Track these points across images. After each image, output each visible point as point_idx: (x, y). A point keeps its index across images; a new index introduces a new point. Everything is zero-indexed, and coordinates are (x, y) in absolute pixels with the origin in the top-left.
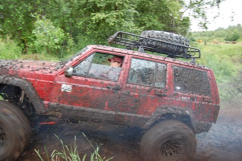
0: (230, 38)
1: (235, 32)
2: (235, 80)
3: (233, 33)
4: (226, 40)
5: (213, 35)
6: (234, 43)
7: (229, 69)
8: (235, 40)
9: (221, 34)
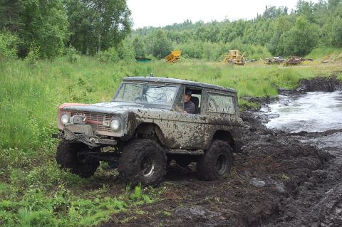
0: (285, 46)
1: (302, 25)
4: (274, 53)
5: (240, 34)
6: (295, 64)
8: (302, 53)
9: (268, 34)
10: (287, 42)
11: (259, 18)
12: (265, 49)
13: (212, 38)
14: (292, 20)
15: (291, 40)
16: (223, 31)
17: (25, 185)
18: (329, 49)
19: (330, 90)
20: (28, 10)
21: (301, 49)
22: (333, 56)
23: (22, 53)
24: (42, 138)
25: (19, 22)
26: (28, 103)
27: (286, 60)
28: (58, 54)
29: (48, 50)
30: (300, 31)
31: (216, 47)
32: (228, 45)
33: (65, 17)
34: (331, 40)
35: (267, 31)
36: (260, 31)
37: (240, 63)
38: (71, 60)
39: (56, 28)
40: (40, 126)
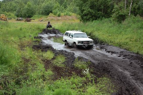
0: (23, 13)
1: (29, 6)
2: (16, 71)
3: (26, 7)
4: (18, 16)
7: (7, 55)
8: (30, 17)
9: (11, 7)
12: (13, 15)
15: (25, 11)
18: (40, 16)
27: (24, 19)
30: (29, 8)
34: (41, 12)
35: (11, 6)
36: (8, 6)
37: (5, 20)
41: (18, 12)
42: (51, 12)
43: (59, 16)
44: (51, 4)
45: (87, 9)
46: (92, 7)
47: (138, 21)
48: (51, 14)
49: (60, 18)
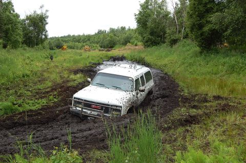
3: (109, 38)
4: (101, 47)
5: (89, 40)
6: (109, 51)
8: (112, 47)
10: (106, 43)
11: (96, 34)
12: (98, 45)
13: (79, 41)
14: (108, 35)
15: (108, 42)
16: (82, 39)
17: (8, 96)
18: (121, 46)
19: (122, 60)
20: (7, 30)
21: (111, 45)
22: (123, 48)
23: (5, 47)
24: (14, 79)
25: (3, 35)
26: (8, 66)
27: (106, 49)
28: (19, 47)
29: (15, 45)
30: (111, 39)
31: (80, 45)
32: (84, 44)
33: (22, 33)
34: (122, 42)
35: (99, 39)
36: (96, 39)
37: (89, 50)
38: (24, 49)
39: (18, 37)
40: (13, 74)
41: (102, 43)
42: (129, 42)
43: (136, 45)
44: (130, 35)
45: (147, 35)
46: (152, 33)
47: (188, 45)
48: (128, 44)
49: (137, 47)
